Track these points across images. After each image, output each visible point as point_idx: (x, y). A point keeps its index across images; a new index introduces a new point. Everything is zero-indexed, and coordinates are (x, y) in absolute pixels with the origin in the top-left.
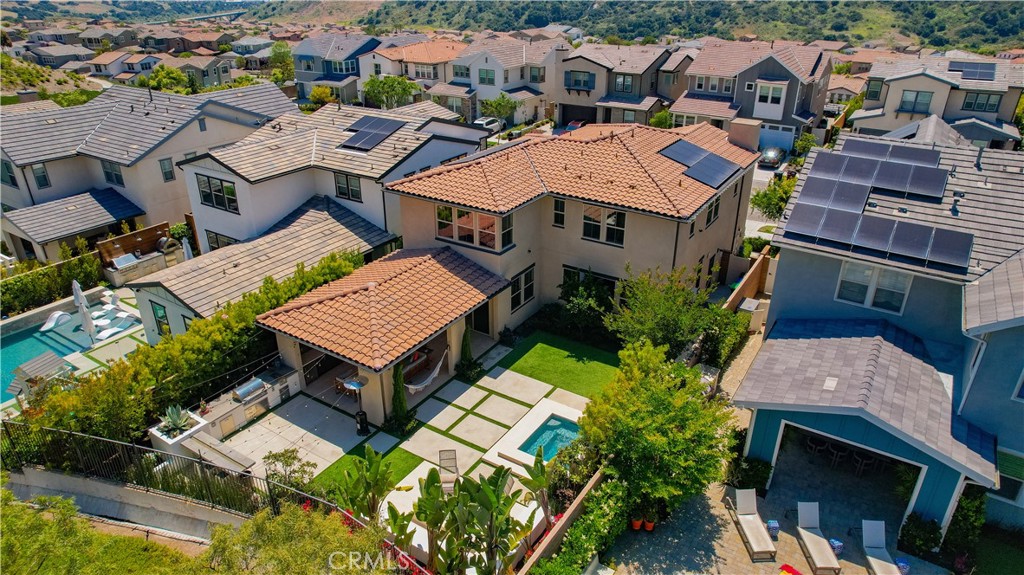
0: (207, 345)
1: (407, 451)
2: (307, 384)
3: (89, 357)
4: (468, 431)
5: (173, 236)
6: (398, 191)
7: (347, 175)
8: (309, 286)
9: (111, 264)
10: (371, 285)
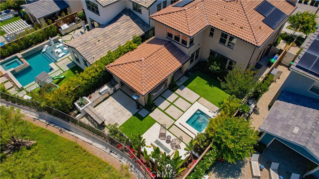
0: (90, 78)
1: (151, 117)
2: (122, 86)
3: (56, 65)
4: (171, 112)
5: (79, 17)
6: (154, 19)
7: (137, 4)
8: (123, 54)
9: (60, 28)
10: (143, 59)
